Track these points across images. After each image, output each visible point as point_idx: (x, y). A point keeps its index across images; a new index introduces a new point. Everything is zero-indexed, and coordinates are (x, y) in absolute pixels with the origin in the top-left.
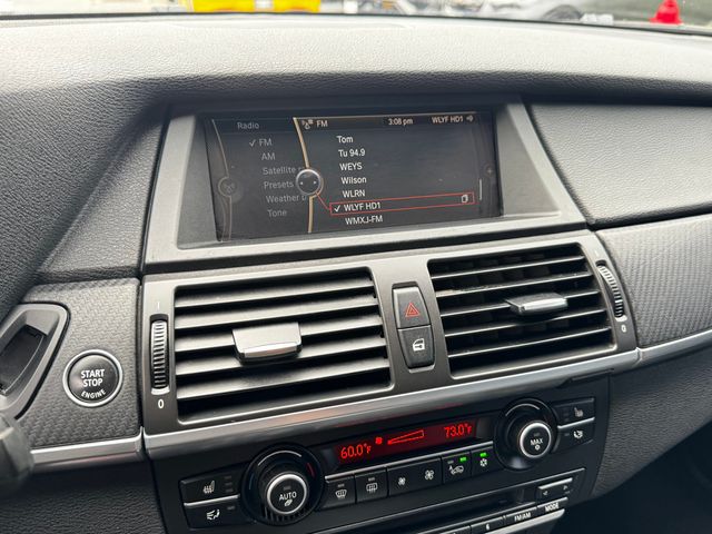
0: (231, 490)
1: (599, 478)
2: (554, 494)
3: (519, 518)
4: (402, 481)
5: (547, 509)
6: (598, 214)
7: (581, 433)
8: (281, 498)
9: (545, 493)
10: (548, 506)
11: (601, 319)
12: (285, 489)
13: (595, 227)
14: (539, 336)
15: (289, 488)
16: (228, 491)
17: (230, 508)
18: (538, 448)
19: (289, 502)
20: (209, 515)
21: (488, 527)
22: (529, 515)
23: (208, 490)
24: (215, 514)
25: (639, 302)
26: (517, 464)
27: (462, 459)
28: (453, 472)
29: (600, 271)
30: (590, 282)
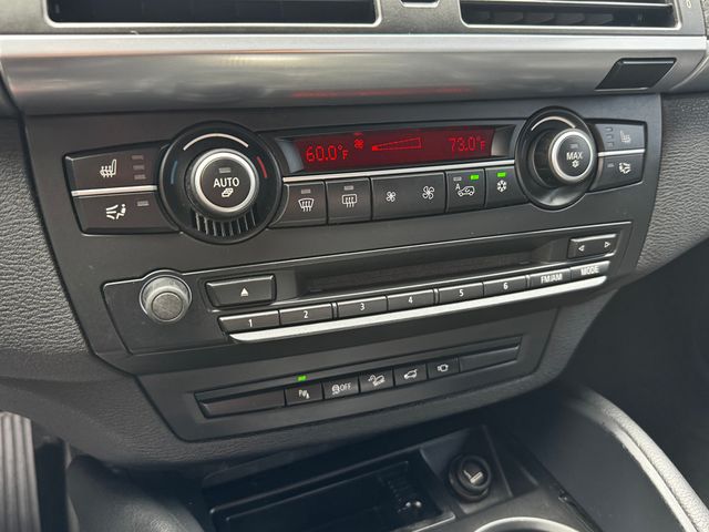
0: (143, 177)
1: (648, 241)
2: (593, 253)
3: (547, 280)
4: (391, 196)
5: (584, 273)
7: (628, 166)
8: (217, 183)
9: (582, 249)
10: (585, 269)
12: (222, 171)
15: (227, 170)
16: (137, 177)
17: (140, 204)
18: (575, 164)
19: (228, 192)
20: (110, 211)
21: (506, 287)
22: (560, 278)
23: (108, 172)
24: (119, 210)
27: (472, 177)
28: (460, 194)
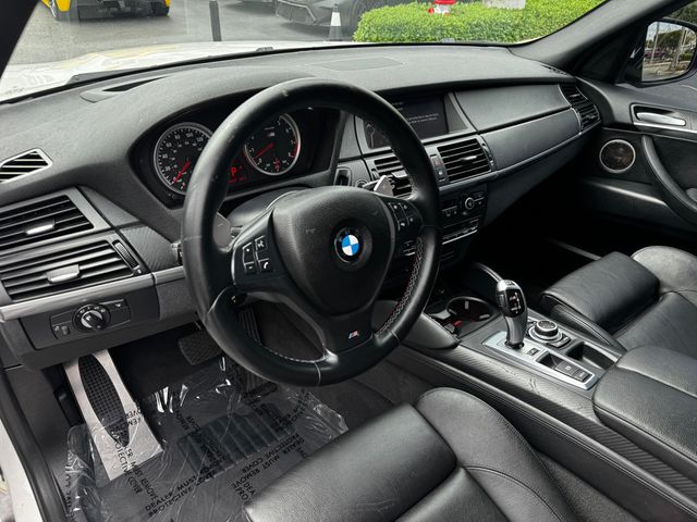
1: (486, 218)
2: (474, 224)
5: (472, 230)
6: (480, 129)
9: (472, 224)
10: (472, 228)
11: (486, 162)
13: (479, 133)
14: (469, 169)
22: (467, 232)
25: (496, 156)
26: (465, 213)
29: (484, 147)
30: (481, 151)
